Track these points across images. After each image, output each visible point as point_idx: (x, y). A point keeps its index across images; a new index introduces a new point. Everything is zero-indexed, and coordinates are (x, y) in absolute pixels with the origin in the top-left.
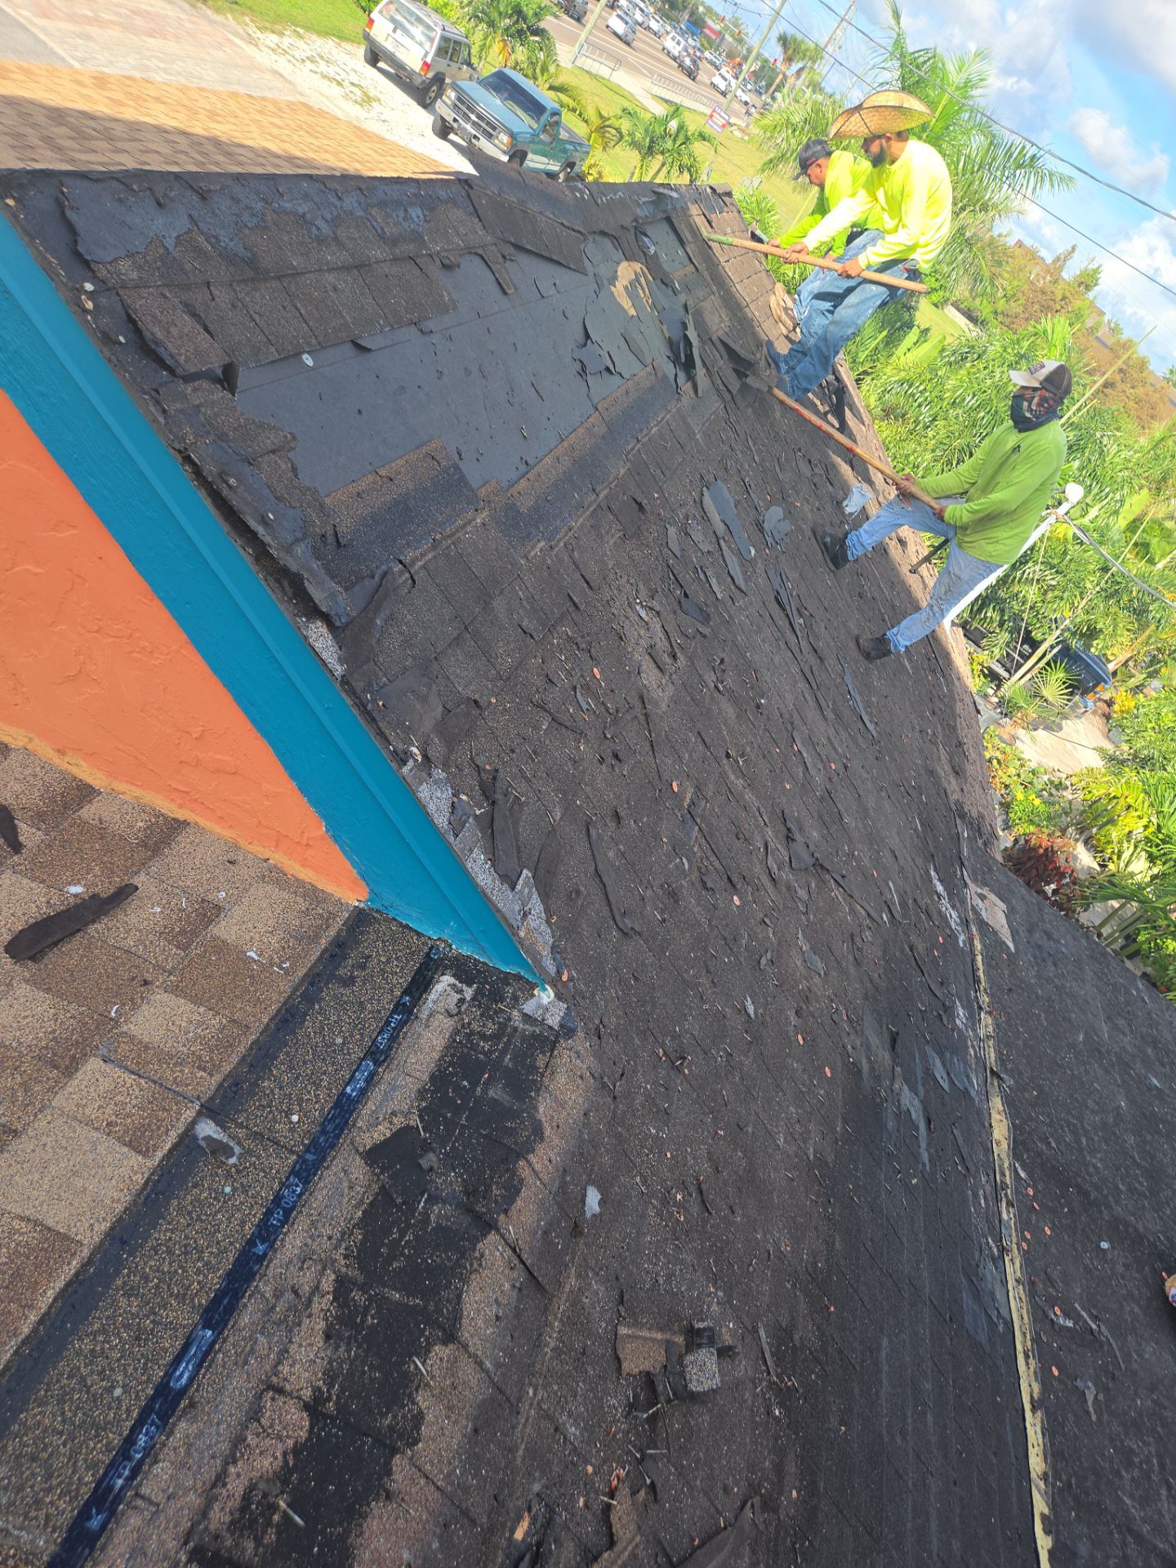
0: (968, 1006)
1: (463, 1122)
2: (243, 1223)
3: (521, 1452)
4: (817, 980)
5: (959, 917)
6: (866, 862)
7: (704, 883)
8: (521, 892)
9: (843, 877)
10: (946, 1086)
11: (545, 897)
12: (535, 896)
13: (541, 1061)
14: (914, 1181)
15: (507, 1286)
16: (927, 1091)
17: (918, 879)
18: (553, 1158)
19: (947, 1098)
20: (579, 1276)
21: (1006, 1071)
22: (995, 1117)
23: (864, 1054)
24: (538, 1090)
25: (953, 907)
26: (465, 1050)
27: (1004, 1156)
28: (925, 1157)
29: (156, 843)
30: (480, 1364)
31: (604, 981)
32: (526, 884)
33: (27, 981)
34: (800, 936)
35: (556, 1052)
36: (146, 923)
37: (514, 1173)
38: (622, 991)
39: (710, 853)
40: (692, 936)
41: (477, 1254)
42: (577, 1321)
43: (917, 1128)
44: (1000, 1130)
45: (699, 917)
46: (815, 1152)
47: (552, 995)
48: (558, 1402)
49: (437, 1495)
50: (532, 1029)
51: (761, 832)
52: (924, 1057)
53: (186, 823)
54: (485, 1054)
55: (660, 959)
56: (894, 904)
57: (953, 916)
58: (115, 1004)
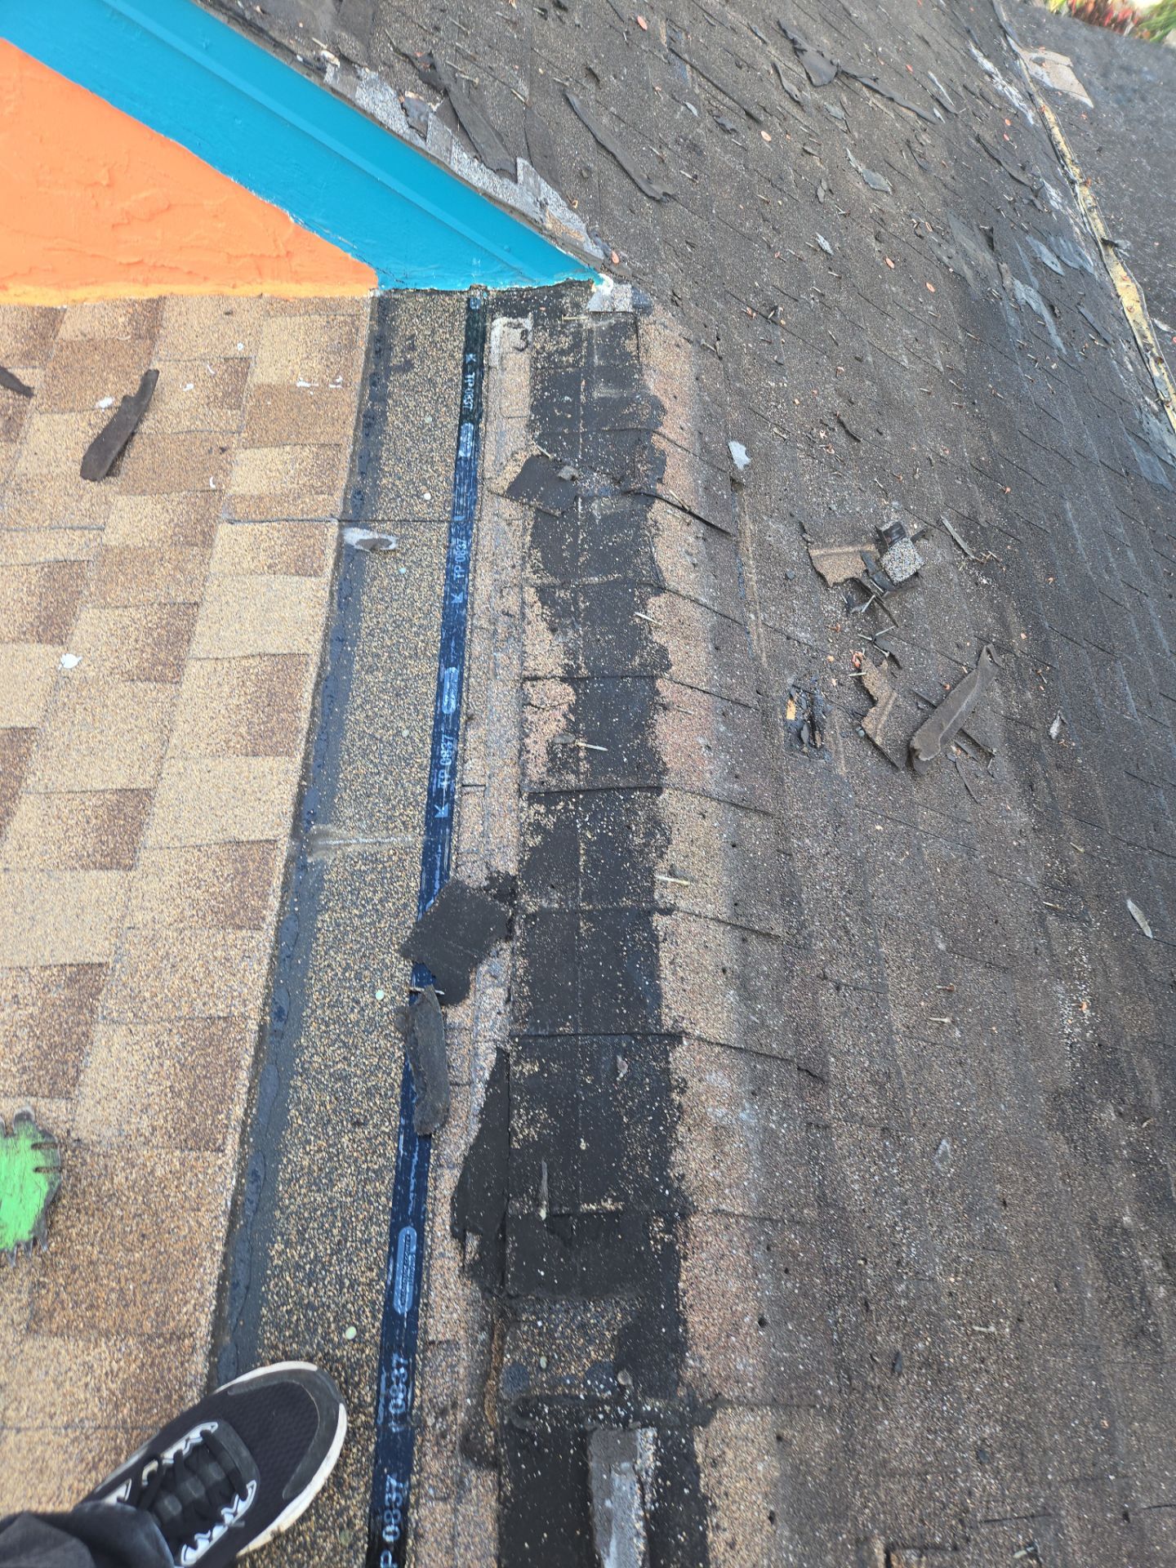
0: (1058, 184)
1: (582, 430)
2: (431, 587)
3: (764, 659)
4: (886, 199)
5: (1020, 93)
6: (895, 57)
7: (722, 126)
8: (526, 182)
9: (875, 80)
10: (1059, 269)
11: (555, 182)
12: (544, 184)
13: (630, 346)
14: (1054, 366)
15: (691, 540)
16: (1041, 281)
17: (960, 62)
18: (684, 425)
19: (1063, 281)
20: (754, 521)
21: (1119, 235)
22: (1120, 285)
23: (963, 262)
24: (640, 371)
25: (1010, 82)
26: (552, 372)
27: (1140, 319)
28: (1058, 341)
29: (148, 331)
30: (696, 601)
31: (659, 254)
32: (526, 174)
33: (120, 493)
34: (850, 156)
35: (640, 332)
36: (188, 402)
37: (652, 448)
38: (683, 261)
39: (714, 92)
40: (733, 187)
41: (650, 522)
42: (767, 555)
43: (1041, 317)
44: (1129, 295)
45: (732, 165)
46: (944, 364)
47: (611, 282)
48: (781, 618)
49: (706, 696)
50: (606, 323)
51: (762, 52)
52: (1028, 248)
53: (162, 299)
54: (573, 366)
55: (708, 219)
56: (943, 97)
57: (1013, 93)
58: (208, 477)
